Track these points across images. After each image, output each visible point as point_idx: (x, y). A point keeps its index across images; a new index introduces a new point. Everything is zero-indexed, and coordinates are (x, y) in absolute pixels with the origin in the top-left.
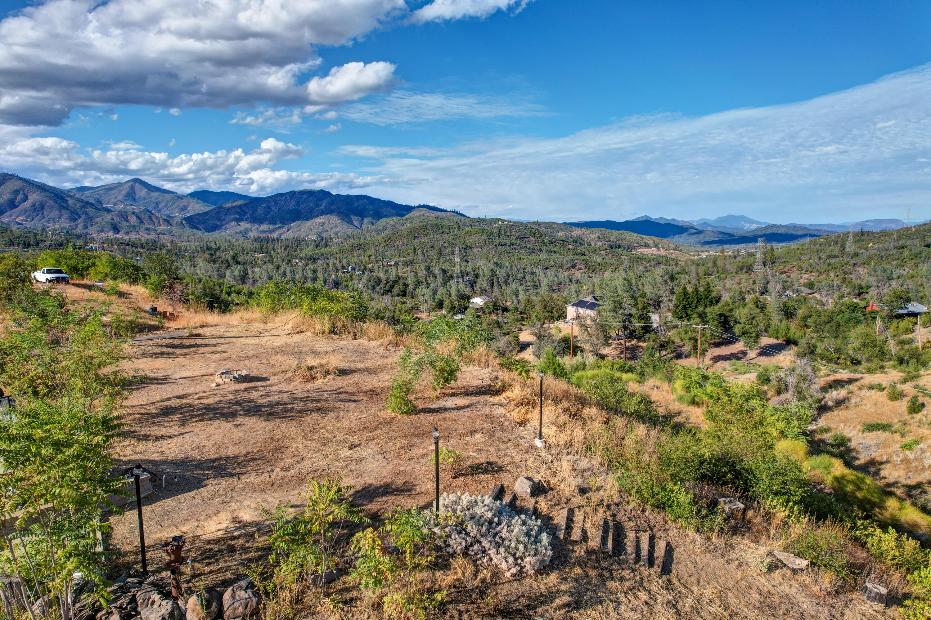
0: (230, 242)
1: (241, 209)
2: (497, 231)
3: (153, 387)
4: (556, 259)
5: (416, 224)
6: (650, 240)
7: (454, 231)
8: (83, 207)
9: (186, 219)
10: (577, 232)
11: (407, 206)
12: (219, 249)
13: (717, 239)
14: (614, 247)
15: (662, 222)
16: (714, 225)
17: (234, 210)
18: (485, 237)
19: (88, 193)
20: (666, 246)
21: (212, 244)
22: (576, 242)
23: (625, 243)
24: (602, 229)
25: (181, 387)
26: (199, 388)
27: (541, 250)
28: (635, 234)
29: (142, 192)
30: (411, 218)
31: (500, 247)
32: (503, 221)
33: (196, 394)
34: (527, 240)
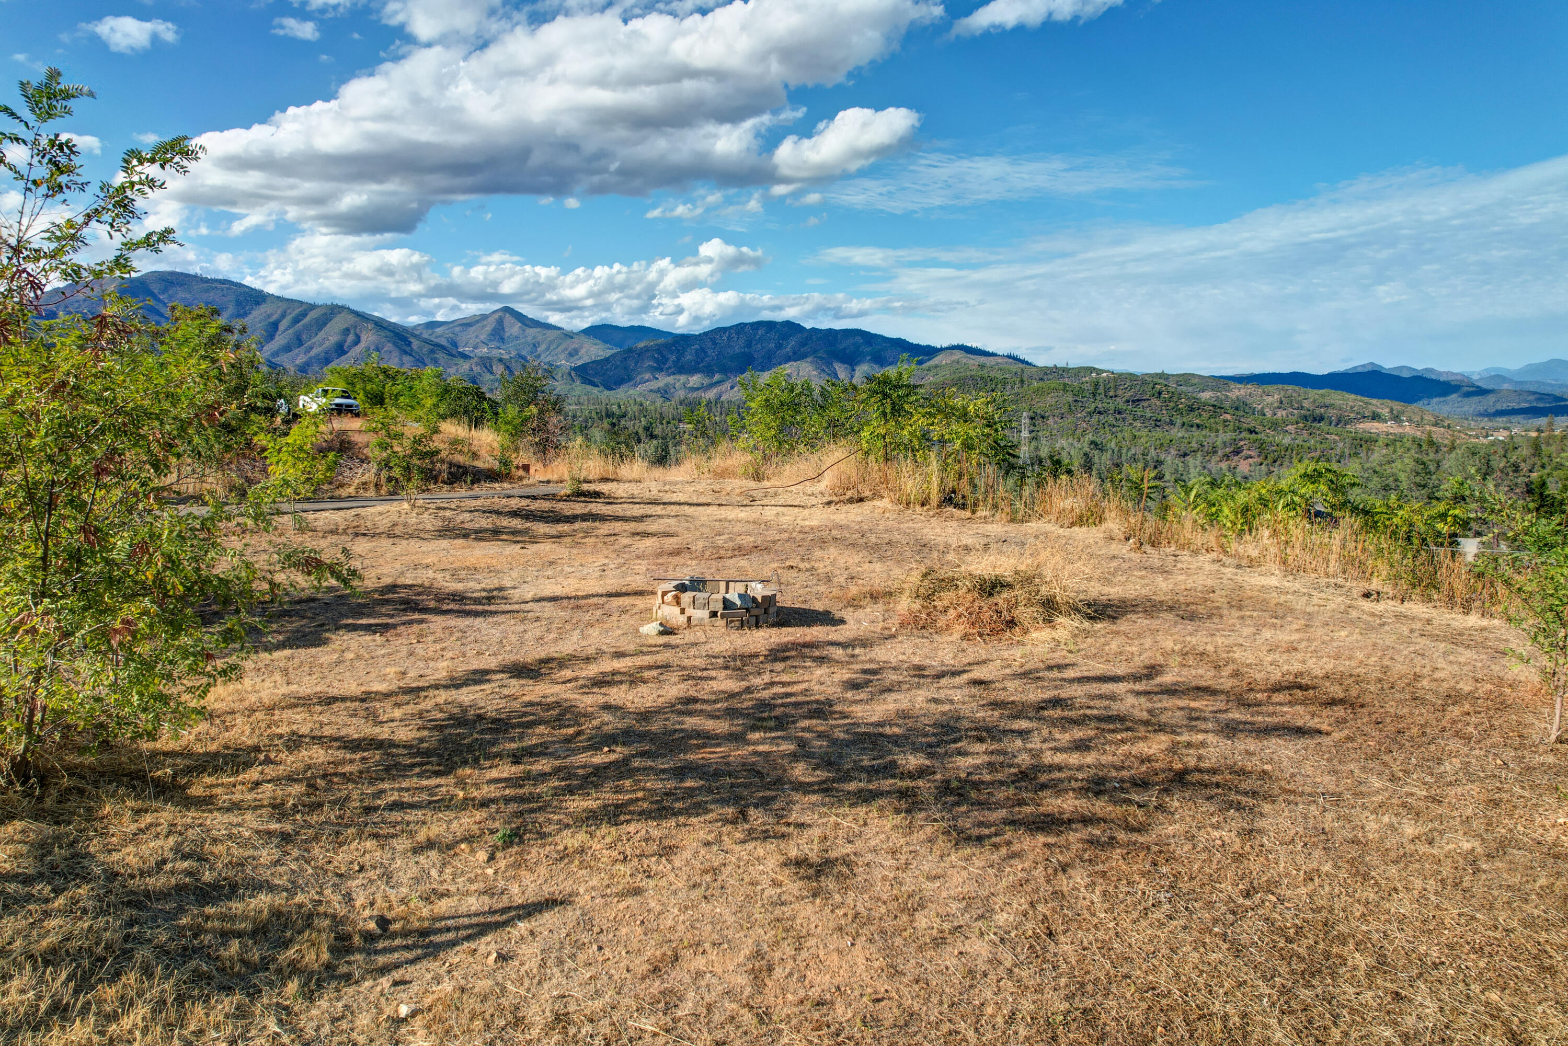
0: (641, 405)
1: (660, 353)
2: (1092, 389)
3: (437, 623)
4: (1201, 438)
5: (945, 375)
6: (1382, 407)
7: (1013, 388)
8: (432, 351)
9: (576, 369)
10: (1238, 392)
11: (929, 346)
12: (624, 416)
13: (1526, 405)
14: (1310, 419)
15: (1405, 374)
16: (1516, 379)
17: (649, 354)
18: (1070, 398)
19: (439, 330)
20: (1416, 418)
21: (615, 408)
22: (1237, 409)
23: (1332, 412)
24: (1287, 387)
25: (535, 631)
26: (596, 639)
27: (1172, 423)
28: (1353, 396)
29: (514, 328)
30: (936, 366)
31: (1096, 417)
32: (1099, 372)
33: (588, 659)
34: (1146, 404)
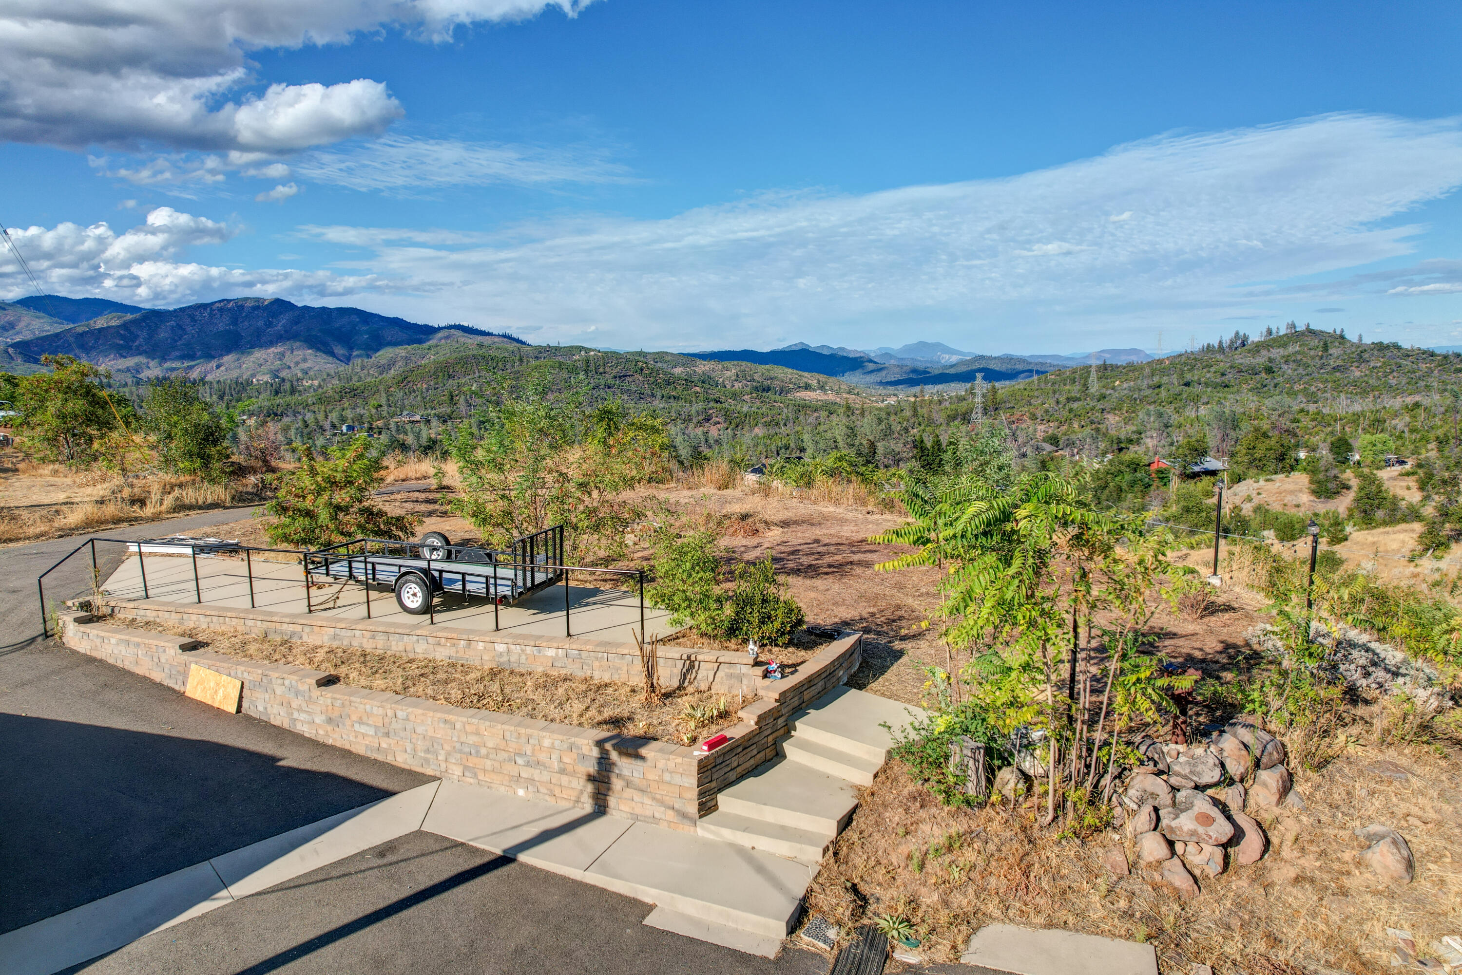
2: (583, 366)
4: (679, 408)
5: (446, 355)
6: (812, 378)
7: (513, 367)
9: (15, 345)
10: (703, 367)
11: (426, 326)
13: (906, 377)
14: (761, 390)
15: (825, 352)
17: (112, 331)
20: (836, 388)
22: (704, 382)
23: (776, 384)
24: (740, 363)
27: (653, 396)
28: (790, 370)
30: (436, 346)
32: (588, 350)
34: (630, 379)
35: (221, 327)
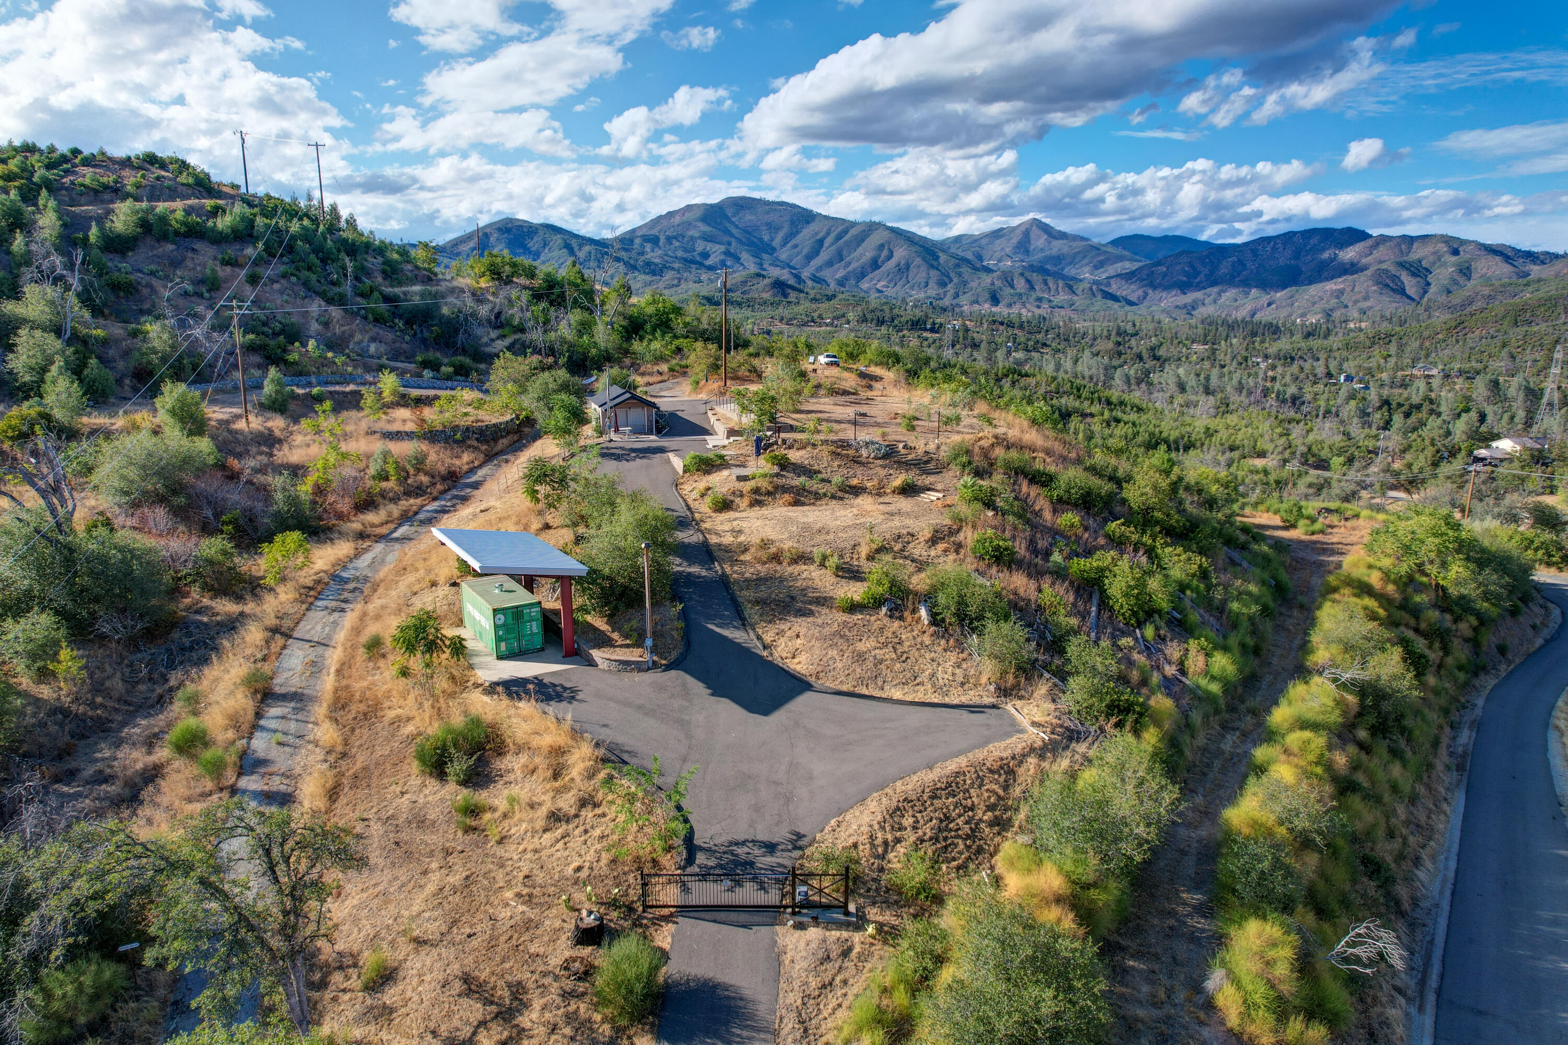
8: (957, 266)
9: (1098, 283)
19: (966, 244)
29: (1040, 240)
35: (1282, 262)
